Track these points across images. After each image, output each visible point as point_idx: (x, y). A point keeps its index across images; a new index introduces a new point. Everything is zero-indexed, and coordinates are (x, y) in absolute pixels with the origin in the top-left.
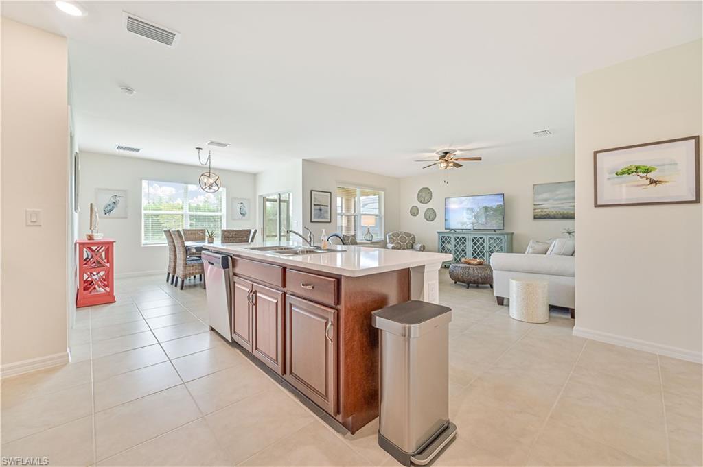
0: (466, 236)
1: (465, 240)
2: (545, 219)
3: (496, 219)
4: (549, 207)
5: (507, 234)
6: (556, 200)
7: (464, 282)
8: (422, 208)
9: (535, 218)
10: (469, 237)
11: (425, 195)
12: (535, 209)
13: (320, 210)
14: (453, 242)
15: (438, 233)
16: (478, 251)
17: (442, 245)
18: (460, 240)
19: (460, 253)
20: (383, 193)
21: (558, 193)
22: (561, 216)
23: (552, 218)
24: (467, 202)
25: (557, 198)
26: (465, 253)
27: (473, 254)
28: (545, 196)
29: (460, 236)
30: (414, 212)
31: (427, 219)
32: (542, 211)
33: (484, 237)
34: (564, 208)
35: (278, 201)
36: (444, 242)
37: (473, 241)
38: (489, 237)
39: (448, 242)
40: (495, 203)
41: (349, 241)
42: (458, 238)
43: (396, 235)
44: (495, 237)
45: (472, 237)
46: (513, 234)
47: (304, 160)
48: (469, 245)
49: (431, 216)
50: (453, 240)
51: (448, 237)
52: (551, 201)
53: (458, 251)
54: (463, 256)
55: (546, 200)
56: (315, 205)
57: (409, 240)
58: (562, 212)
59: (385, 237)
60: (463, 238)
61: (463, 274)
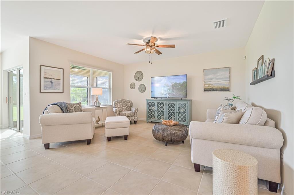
0: (164, 102)
1: (163, 105)
2: (210, 91)
3: (182, 91)
4: (213, 83)
5: (189, 101)
6: (217, 79)
7: (163, 141)
8: (138, 84)
9: (205, 91)
10: (166, 103)
11: (139, 75)
12: (204, 85)
13: (52, 82)
14: (156, 106)
15: (146, 100)
16: (171, 112)
17: (149, 108)
18: (160, 105)
19: (160, 113)
20: (111, 73)
21: (218, 74)
22: (220, 89)
23: (215, 91)
24: (164, 81)
25: (217, 78)
26: (163, 114)
27: (168, 114)
28: (211, 76)
29: (160, 102)
30: (133, 86)
31: (140, 91)
32: (209, 86)
33: (175, 103)
34: (223, 84)
35: (18, 75)
36: (150, 106)
37: (168, 105)
38: (178, 102)
39: (153, 106)
40: (182, 81)
41: (73, 108)
42: (159, 103)
43: (119, 102)
44: (182, 102)
45: (167, 102)
46: (192, 100)
47: (30, 37)
48: (166, 107)
49: (143, 89)
50: (156, 104)
51: (153, 103)
52: (214, 80)
53: (159, 111)
54: (162, 115)
55: (211, 79)
56: (44, 78)
57: (128, 105)
58: (220, 86)
59: (112, 103)
60: (162, 103)
61: (163, 135)
